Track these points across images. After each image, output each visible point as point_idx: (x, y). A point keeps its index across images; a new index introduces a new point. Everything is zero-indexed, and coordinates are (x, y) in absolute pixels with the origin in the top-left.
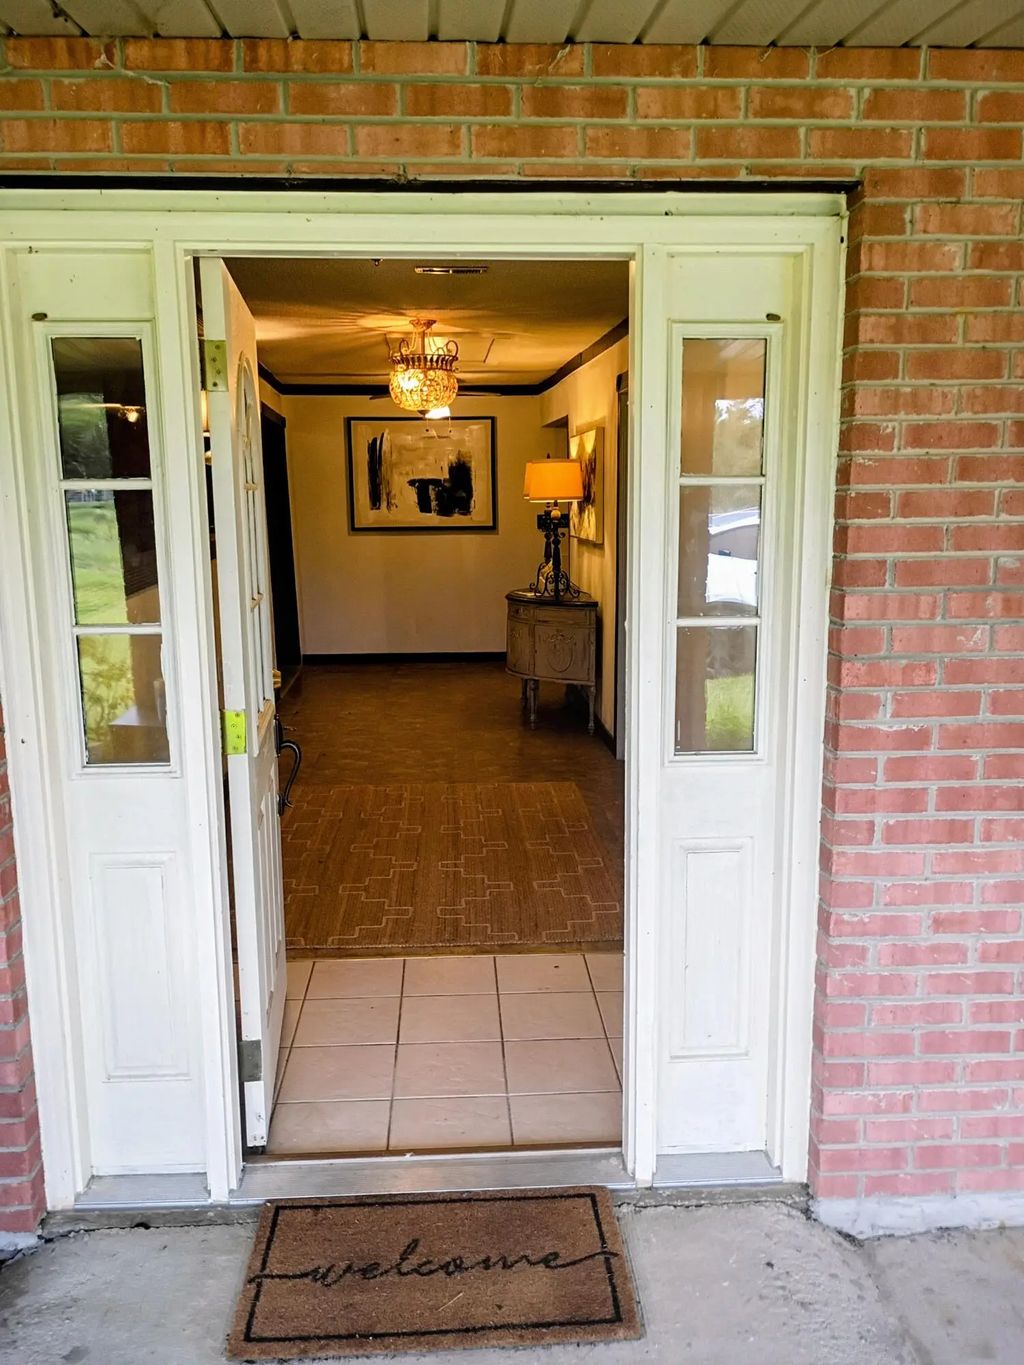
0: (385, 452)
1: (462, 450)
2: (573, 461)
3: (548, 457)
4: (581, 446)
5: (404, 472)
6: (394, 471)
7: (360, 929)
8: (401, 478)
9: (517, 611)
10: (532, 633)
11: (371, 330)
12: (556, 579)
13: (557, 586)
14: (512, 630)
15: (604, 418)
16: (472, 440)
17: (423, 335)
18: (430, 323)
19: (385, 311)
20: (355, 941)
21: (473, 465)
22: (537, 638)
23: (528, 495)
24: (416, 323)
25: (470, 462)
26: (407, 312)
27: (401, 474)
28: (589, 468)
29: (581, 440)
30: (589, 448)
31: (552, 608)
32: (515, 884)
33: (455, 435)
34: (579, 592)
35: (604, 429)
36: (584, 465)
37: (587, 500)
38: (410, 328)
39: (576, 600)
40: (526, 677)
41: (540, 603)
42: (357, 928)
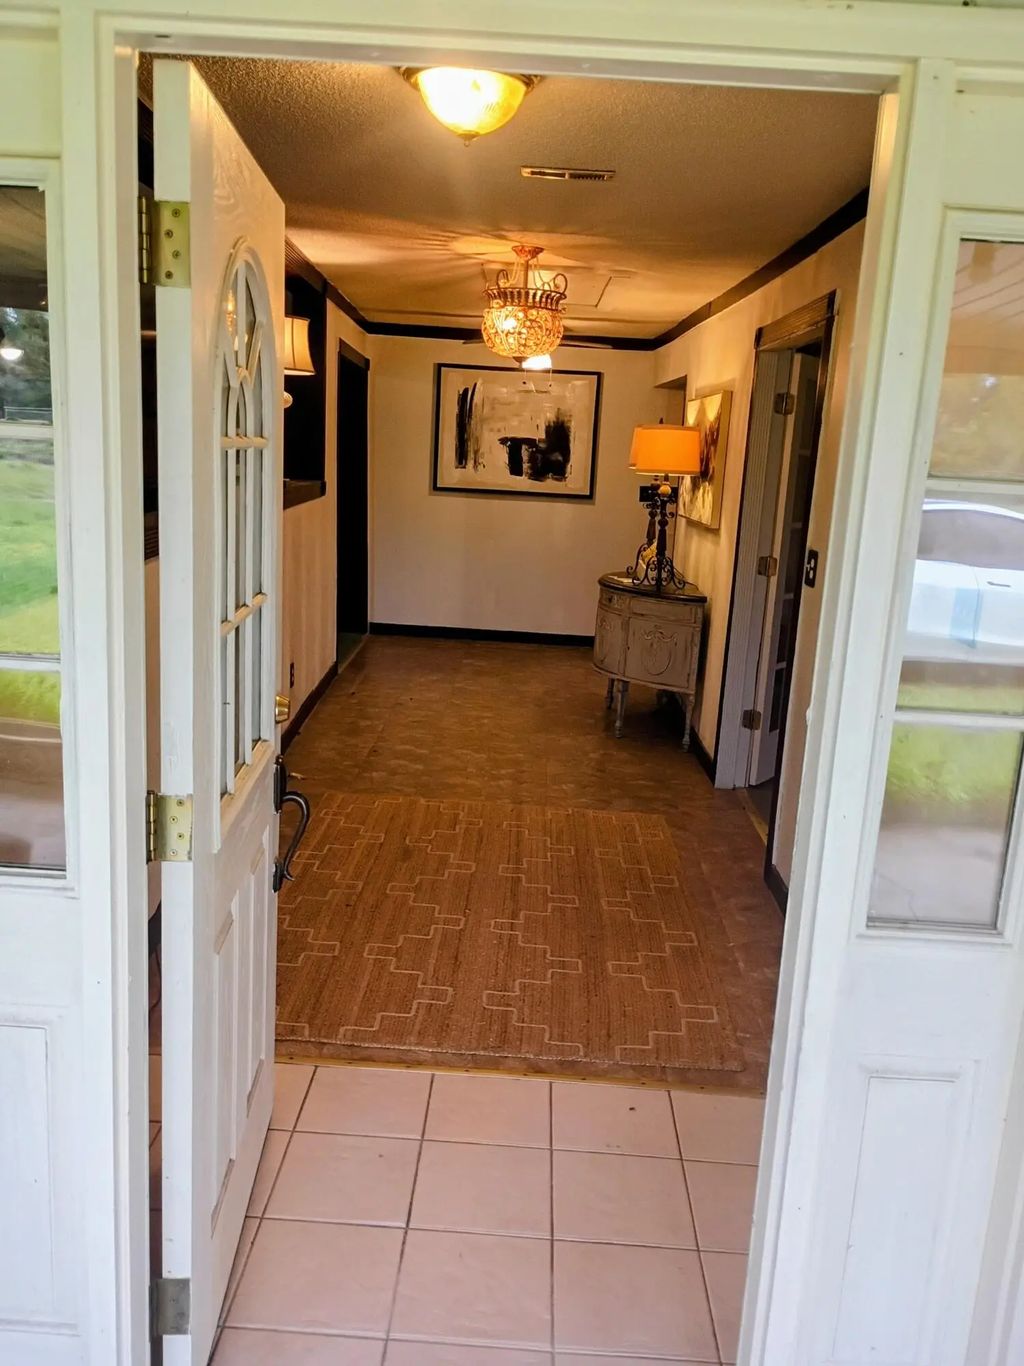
0: (476, 405)
1: (562, 408)
2: (690, 429)
3: (661, 422)
4: (702, 412)
5: (496, 429)
6: (485, 427)
7: (383, 1017)
8: (492, 434)
9: (610, 600)
10: (626, 626)
11: (465, 257)
12: (659, 566)
13: (659, 574)
14: (603, 620)
15: (734, 380)
16: (575, 397)
17: (527, 267)
18: (536, 251)
19: (483, 232)
20: (375, 1037)
21: (573, 426)
22: (631, 632)
23: (634, 465)
24: (519, 251)
25: (570, 421)
26: (509, 234)
27: (492, 430)
28: (709, 438)
29: (702, 404)
30: (711, 414)
31: (652, 600)
32: (585, 964)
33: (555, 390)
34: (685, 583)
35: (732, 392)
36: (703, 435)
37: (704, 475)
38: (512, 257)
39: (680, 592)
40: (614, 676)
41: (636, 592)
42: (379, 1016)
